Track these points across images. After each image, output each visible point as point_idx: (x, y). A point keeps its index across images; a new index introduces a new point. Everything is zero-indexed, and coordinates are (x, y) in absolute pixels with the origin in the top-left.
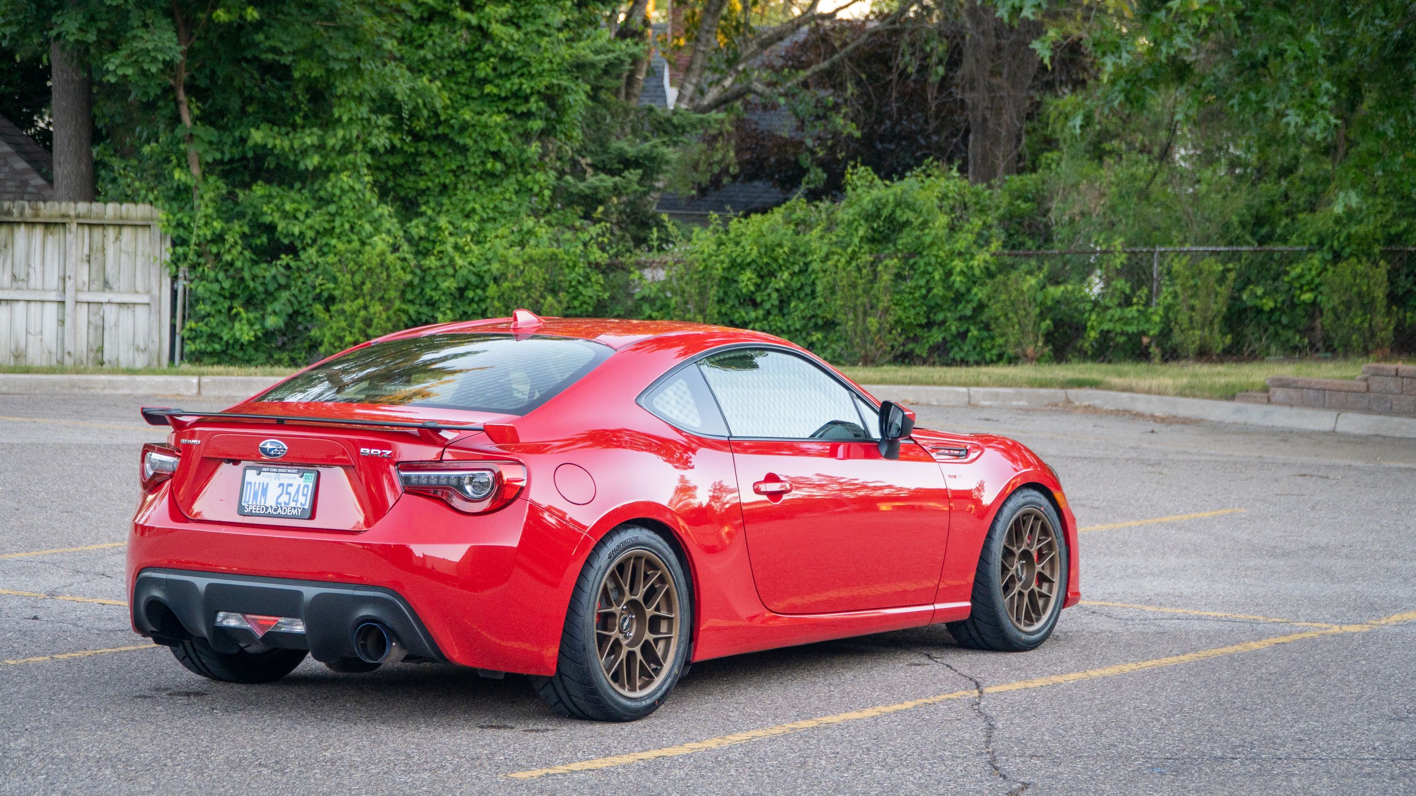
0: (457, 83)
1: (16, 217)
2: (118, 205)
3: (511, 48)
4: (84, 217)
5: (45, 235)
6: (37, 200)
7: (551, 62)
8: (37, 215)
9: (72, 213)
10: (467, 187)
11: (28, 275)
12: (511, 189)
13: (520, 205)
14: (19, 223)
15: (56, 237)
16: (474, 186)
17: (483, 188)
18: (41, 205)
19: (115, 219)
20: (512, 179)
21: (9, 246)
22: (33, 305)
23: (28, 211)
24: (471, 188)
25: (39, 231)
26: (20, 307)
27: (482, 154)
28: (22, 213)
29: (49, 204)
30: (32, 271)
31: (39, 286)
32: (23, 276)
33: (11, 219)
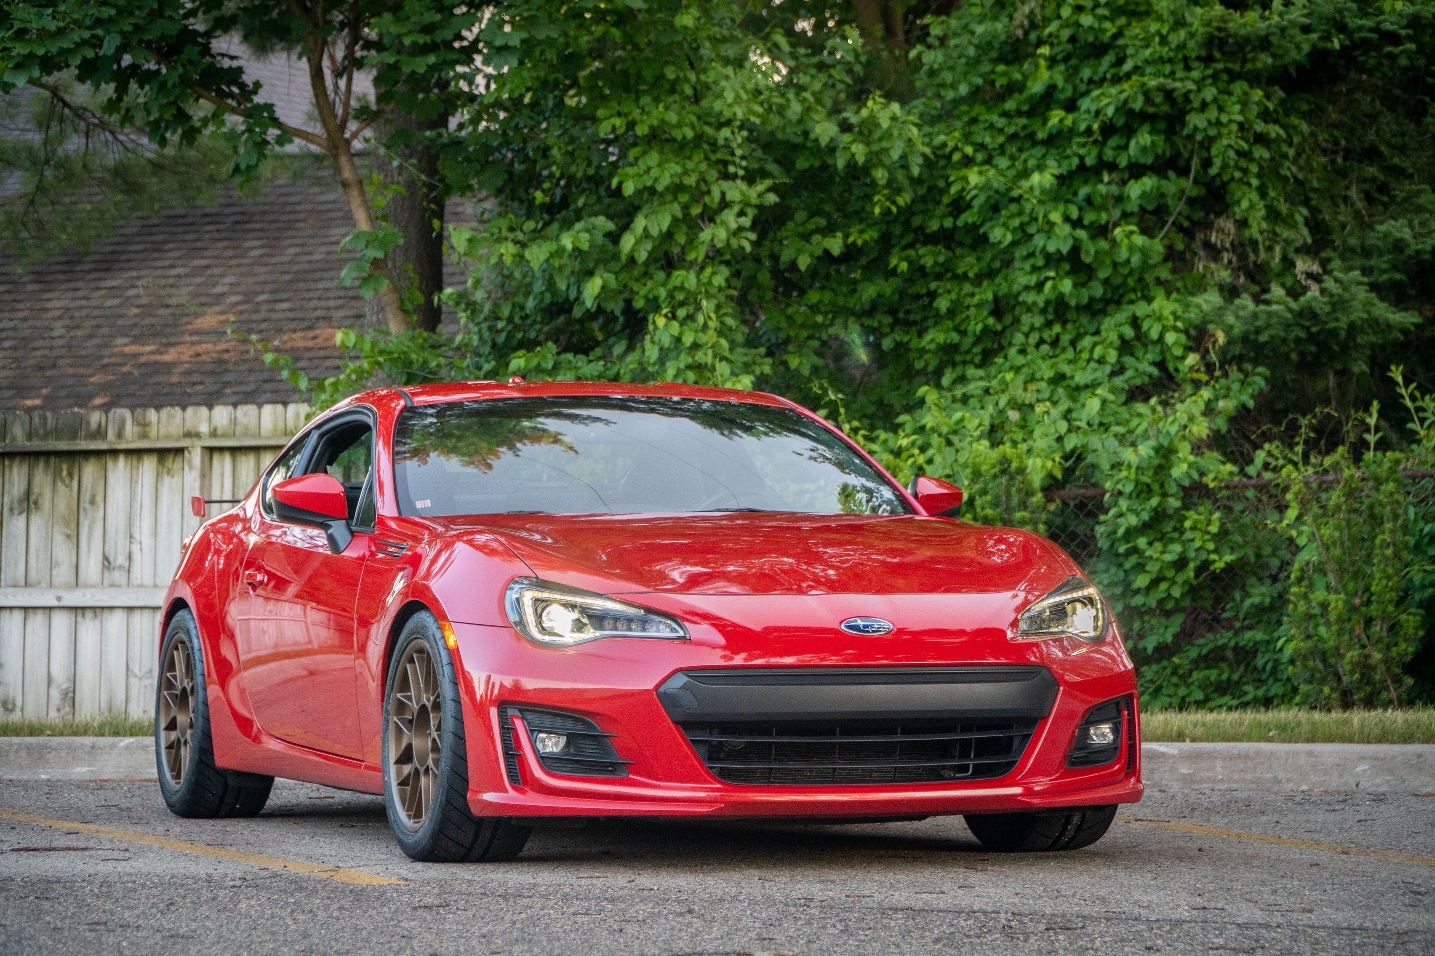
0: (1004, 114)
1: (110, 441)
2: (279, 408)
3: (1086, 20)
4: (224, 436)
5: (158, 477)
6: (146, 406)
7: (1164, 41)
8: (144, 436)
9: (204, 428)
10: (1034, 338)
11: (130, 557)
12: (1113, 337)
13: (1119, 370)
14: (114, 453)
15: (177, 479)
16: (1048, 335)
17: (1066, 339)
18: (152, 414)
19: (274, 435)
20: (1122, 315)
21: (99, 499)
22: (137, 616)
23: (130, 429)
24: (1041, 341)
25: (149, 465)
26: (116, 620)
27: (1040, 262)
28: (120, 435)
29: (165, 412)
30: (135, 548)
31: (149, 581)
32: (121, 560)
33: (103, 446)
